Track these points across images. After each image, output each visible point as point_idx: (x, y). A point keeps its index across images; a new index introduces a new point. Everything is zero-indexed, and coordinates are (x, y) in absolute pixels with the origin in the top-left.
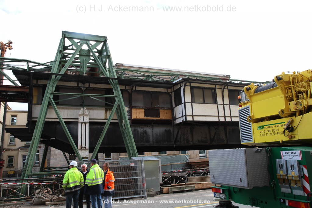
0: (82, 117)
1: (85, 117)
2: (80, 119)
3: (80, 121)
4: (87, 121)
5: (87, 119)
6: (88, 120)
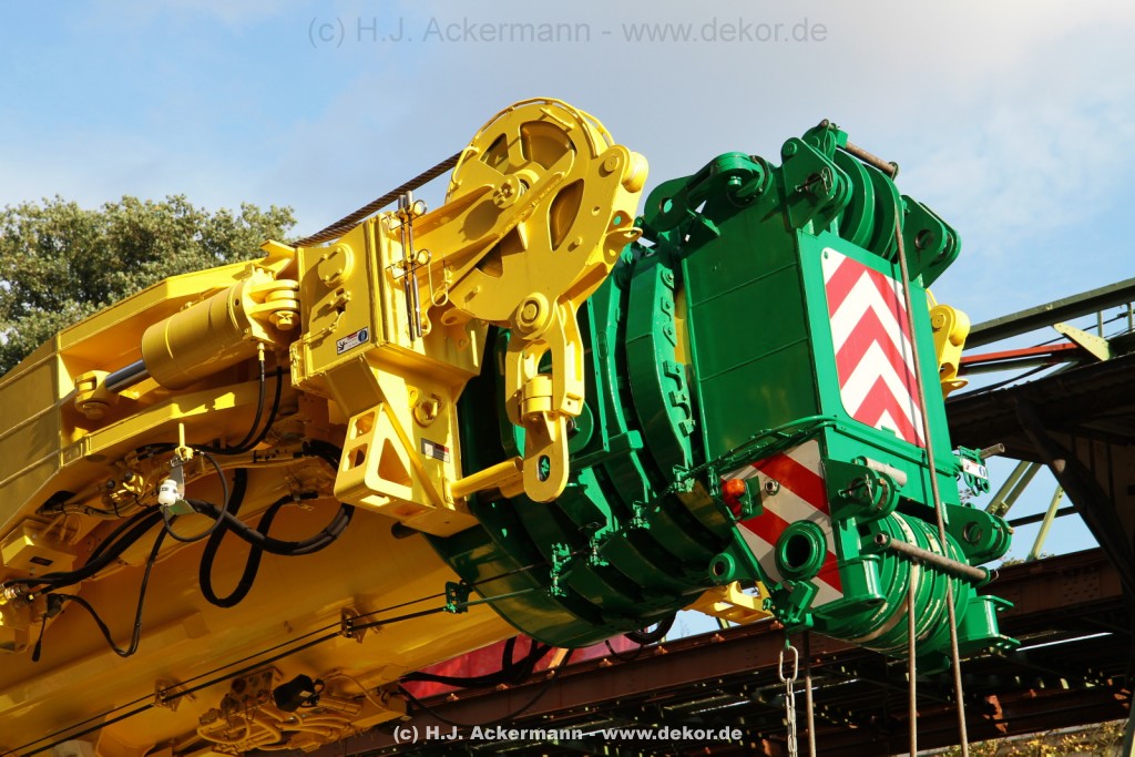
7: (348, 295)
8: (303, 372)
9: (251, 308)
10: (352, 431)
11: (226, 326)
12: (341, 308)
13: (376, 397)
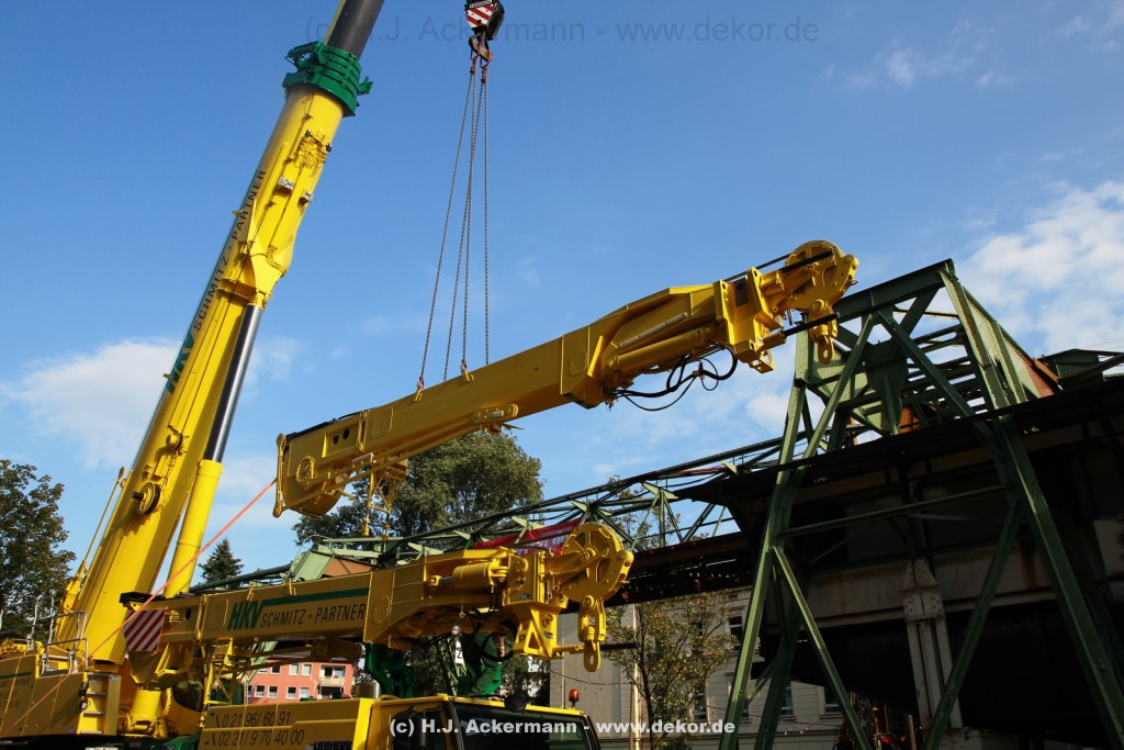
0: (916, 597)
1: (927, 596)
2: (910, 606)
3: (911, 614)
4: (936, 611)
5: (935, 603)
6: (940, 606)
7: (524, 579)
8: (506, 601)
9: (490, 574)
10: (521, 628)
11: (481, 577)
12: (522, 582)
13: (531, 618)
